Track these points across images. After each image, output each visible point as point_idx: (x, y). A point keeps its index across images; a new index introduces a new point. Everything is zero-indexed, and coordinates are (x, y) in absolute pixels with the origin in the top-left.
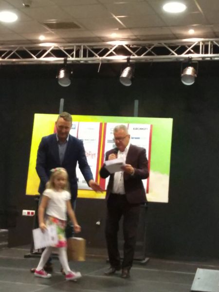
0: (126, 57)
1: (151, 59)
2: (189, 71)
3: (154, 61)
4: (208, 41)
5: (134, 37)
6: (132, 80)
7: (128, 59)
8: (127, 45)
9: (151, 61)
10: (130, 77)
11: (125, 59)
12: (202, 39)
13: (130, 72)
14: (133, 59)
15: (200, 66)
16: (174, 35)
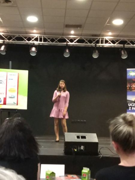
0: (3, 41)
1: (14, 42)
2: (34, 49)
3: (16, 43)
4: (42, 36)
5: (6, 31)
6: (6, 51)
7: (4, 42)
8: (3, 35)
9: (15, 43)
10: (5, 50)
11: (2, 42)
12: (39, 35)
13: (5, 48)
14: (6, 42)
15: (38, 47)
16: (26, 32)
